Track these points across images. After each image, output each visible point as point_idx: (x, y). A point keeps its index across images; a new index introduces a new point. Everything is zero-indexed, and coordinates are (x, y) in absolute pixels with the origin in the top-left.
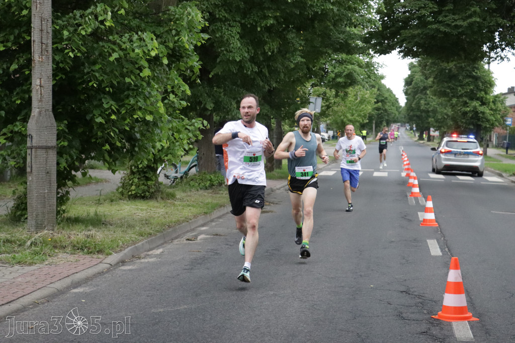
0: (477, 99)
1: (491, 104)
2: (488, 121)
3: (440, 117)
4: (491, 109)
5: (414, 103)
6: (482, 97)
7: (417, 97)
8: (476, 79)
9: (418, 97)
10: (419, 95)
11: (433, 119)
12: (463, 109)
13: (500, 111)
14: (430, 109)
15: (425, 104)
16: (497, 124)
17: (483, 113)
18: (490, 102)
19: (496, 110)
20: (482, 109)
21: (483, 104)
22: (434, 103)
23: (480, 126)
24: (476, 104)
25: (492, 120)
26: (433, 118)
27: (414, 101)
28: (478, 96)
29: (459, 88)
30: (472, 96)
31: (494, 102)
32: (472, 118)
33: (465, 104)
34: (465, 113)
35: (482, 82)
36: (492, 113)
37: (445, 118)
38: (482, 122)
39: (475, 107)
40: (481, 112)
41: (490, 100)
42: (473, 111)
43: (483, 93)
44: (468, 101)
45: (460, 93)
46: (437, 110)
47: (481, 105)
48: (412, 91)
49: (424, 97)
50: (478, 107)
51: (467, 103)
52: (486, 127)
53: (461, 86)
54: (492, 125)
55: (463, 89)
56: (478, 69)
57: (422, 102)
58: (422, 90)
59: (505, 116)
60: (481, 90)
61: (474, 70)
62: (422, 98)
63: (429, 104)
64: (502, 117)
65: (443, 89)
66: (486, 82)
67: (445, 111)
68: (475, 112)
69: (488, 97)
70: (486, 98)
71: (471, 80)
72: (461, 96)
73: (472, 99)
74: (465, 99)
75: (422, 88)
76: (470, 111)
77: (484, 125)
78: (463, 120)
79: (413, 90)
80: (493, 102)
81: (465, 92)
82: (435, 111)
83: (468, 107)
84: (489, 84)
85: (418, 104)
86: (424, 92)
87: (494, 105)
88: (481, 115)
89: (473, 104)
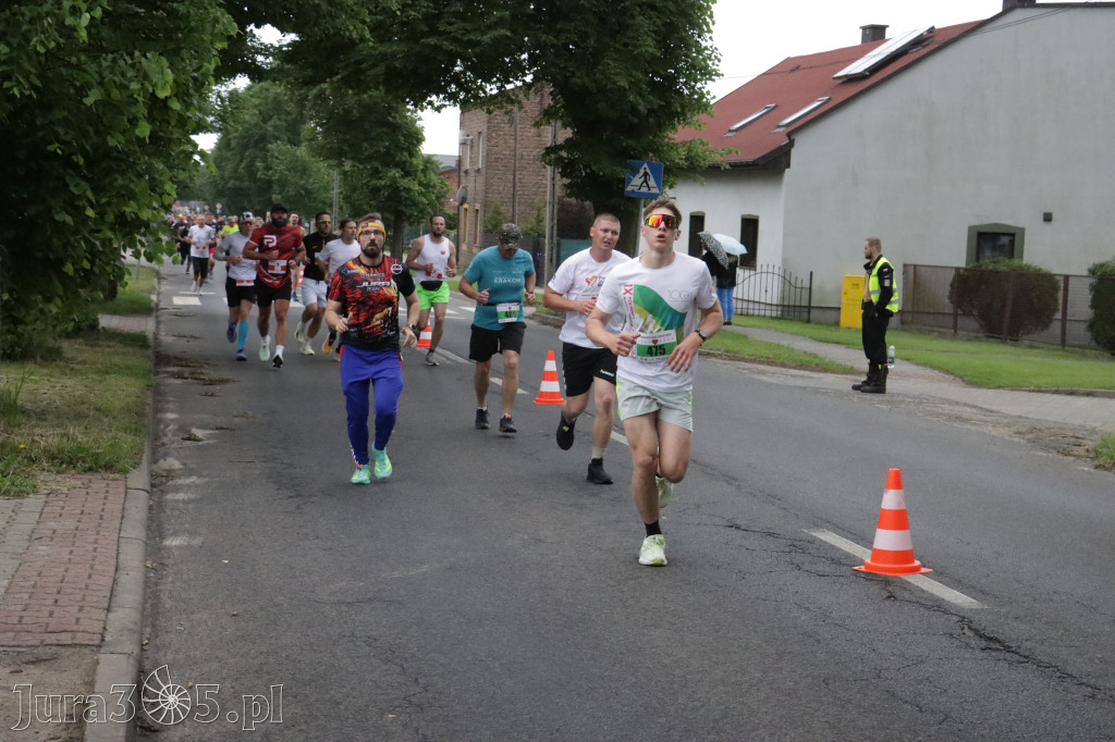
0: (397, 165)
1: (420, 174)
2: (415, 204)
3: (292, 193)
4: (420, 184)
5: (243, 165)
6: (405, 162)
7: (247, 154)
8: (395, 128)
9: (249, 155)
10: (251, 150)
11: (279, 197)
12: (374, 182)
13: (434, 187)
14: (274, 178)
15: (265, 168)
16: (430, 210)
17: (408, 190)
18: (417, 171)
19: (427, 186)
20: (405, 182)
21: (407, 174)
22: (282, 167)
23: (402, 212)
24: (395, 173)
25: (422, 203)
26: (280, 194)
27: (241, 161)
28: (397, 159)
29: (365, 145)
30: (388, 160)
31: (424, 171)
32: (388, 198)
33: (376, 173)
34: (376, 191)
35: (404, 135)
36: (424, 191)
37: (301, 194)
38: (406, 206)
39: (393, 179)
40: (405, 188)
41: (417, 166)
42: (390, 186)
43: (406, 154)
44: (380, 168)
45: (366, 154)
46: (286, 180)
47: (403, 177)
48: (238, 143)
49: (260, 154)
50: (399, 180)
51: (380, 172)
52: (411, 215)
53: (366, 140)
54: (422, 211)
55: (371, 146)
56: (396, 111)
57: (259, 164)
58: (257, 142)
59: (443, 196)
60: (403, 149)
61: (390, 114)
62: (256, 157)
63: (271, 169)
64: (438, 198)
65: (335, 145)
66: (411, 135)
67: (302, 182)
68: (395, 190)
69: (415, 161)
70: (411, 164)
71: (385, 129)
72: (370, 158)
73: (387, 165)
74: (376, 164)
75: (257, 138)
76: (384, 187)
77: (408, 212)
78: (373, 202)
79: (241, 141)
80: (422, 171)
81: (376, 152)
82: (283, 183)
83: (380, 178)
84: (416, 138)
85: (251, 168)
86: (261, 145)
87: (425, 176)
88: (404, 194)
89: (389, 174)
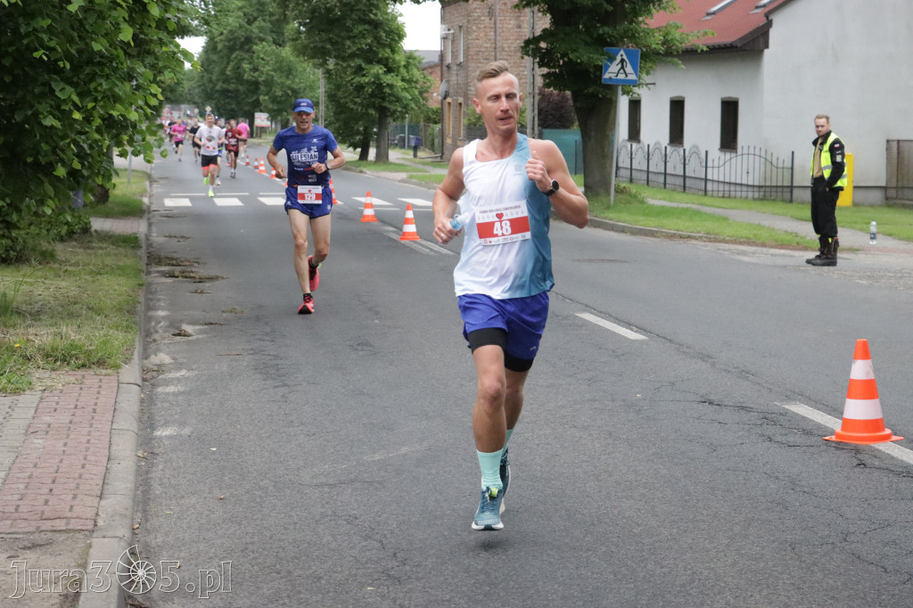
0: (379, 62)
1: (403, 70)
2: (398, 99)
3: (279, 93)
4: (403, 80)
5: (230, 67)
6: (387, 59)
7: (233, 56)
8: (376, 25)
9: (236, 57)
10: (237, 52)
11: (266, 98)
12: (358, 79)
13: (416, 82)
14: (260, 79)
15: (251, 70)
17: (391, 86)
18: (399, 67)
19: (409, 81)
20: (388, 79)
21: (389, 70)
22: (268, 68)
23: (385, 108)
24: (378, 69)
25: (406, 99)
26: (267, 94)
27: (228, 63)
28: (380, 56)
29: (348, 43)
30: (370, 57)
32: (372, 95)
33: (359, 70)
34: (360, 87)
35: (385, 31)
36: (407, 86)
37: (288, 94)
38: (390, 102)
39: (377, 76)
40: (388, 85)
41: (400, 62)
42: (374, 82)
43: (388, 50)
44: (363, 65)
45: (349, 51)
46: (272, 80)
47: (386, 73)
48: (224, 46)
49: (247, 56)
50: (382, 76)
51: (363, 69)
52: (395, 111)
53: (349, 38)
54: (405, 107)
55: (354, 43)
56: (377, 7)
57: (246, 66)
58: (243, 44)
59: (426, 91)
60: (384, 46)
61: (371, 11)
62: (243, 59)
63: (257, 70)
64: (421, 93)
65: (319, 45)
66: (392, 31)
67: (289, 82)
68: (379, 86)
69: (397, 57)
70: (394, 60)
71: (366, 27)
72: (353, 56)
73: (370, 62)
74: (359, 61)
75: (242, 40)
76: (368, 84)
77: (392, 108)
78: (356, 100)
79: (227, 44)
80: (405, 66)
81: (358, 49)
82: (269, 83)
83: (364, 75)
84: (397, 34)
85: (238, 69)
86: (247, 47)
87: (408, 72)
88: (387, 90)
89: (372, 71)
